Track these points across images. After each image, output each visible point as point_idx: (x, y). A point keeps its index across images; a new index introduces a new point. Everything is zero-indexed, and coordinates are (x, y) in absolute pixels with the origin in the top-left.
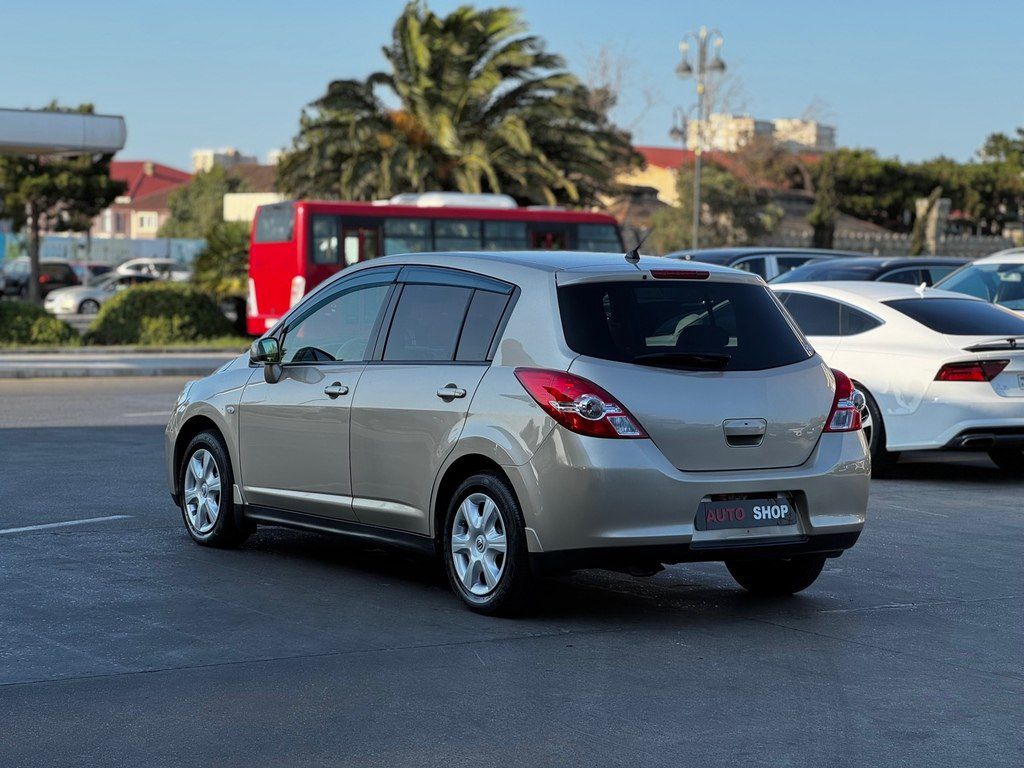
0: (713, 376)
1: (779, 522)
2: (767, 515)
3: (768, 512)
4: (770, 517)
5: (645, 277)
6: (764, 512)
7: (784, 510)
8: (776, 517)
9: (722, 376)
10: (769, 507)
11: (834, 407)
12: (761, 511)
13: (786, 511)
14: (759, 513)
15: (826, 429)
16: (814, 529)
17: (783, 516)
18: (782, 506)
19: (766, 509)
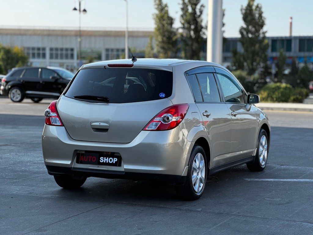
0: (103, 105)
1: (112, 164)
2: (106, 161)
3: (107, 160)
4: (107, 162)
5: (105, 67)
6: (105, 159)
7: (115, 160)
8: (110, 162)
9: (108, 105)
10: (108, 158)
11: (152, 120)
12: (104, 159)
13: (116, 160)
15: (144, 129)
16: (125, 169)
17: (114, 162)
18: (115, 159)
19: (106, 159)
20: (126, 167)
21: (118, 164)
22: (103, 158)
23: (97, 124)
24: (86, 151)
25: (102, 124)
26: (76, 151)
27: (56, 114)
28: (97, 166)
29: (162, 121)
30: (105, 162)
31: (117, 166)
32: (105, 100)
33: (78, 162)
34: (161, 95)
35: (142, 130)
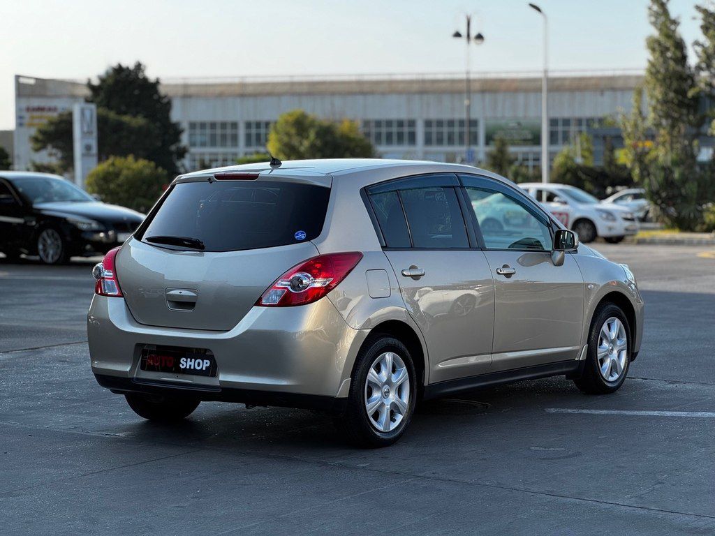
1: (201, 373)
2: (190, 366)
3: (192, 364)
4: (192, 368)
5: (209, 179)
6: (189, 363)
7: (207, 364)
8: (197, 368)
10: (193, 360)
11: (272, 286)
12: (186, 362)
13: (208, 365)
14: (185, 364)
15: (258, 303)
16: (221, 382)
17: (204, 369)
18: (205, 361)
19: (191, 361)
20: (224, 377)
21: (212, 371)
22: (185, 360)
23: (176, 292)
24: (158, 347)
25: (185, 293)
26: (138, 345)
27: (112, 274)
28: (176, 375)
29: (289, 288)
30: (188, 367)
31: (208, 376)
32: (196, 246)
33: (143, 368)
34: (297, 235)
35: (255, 305)
